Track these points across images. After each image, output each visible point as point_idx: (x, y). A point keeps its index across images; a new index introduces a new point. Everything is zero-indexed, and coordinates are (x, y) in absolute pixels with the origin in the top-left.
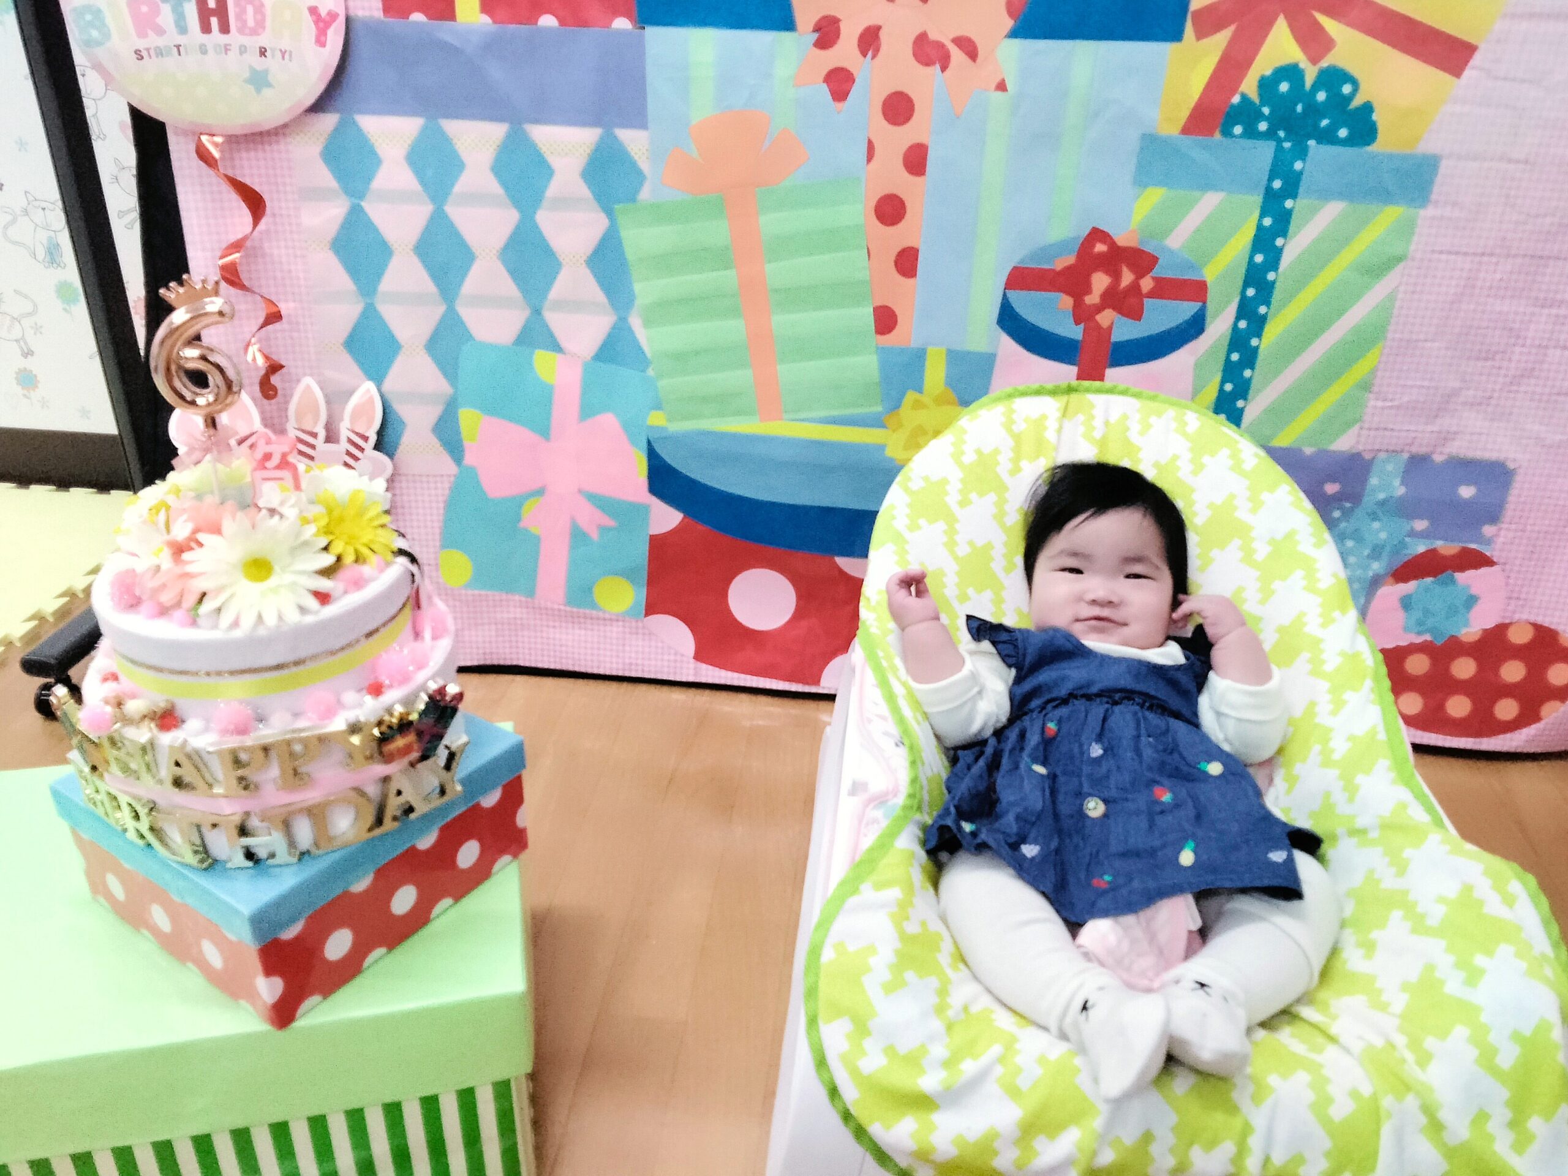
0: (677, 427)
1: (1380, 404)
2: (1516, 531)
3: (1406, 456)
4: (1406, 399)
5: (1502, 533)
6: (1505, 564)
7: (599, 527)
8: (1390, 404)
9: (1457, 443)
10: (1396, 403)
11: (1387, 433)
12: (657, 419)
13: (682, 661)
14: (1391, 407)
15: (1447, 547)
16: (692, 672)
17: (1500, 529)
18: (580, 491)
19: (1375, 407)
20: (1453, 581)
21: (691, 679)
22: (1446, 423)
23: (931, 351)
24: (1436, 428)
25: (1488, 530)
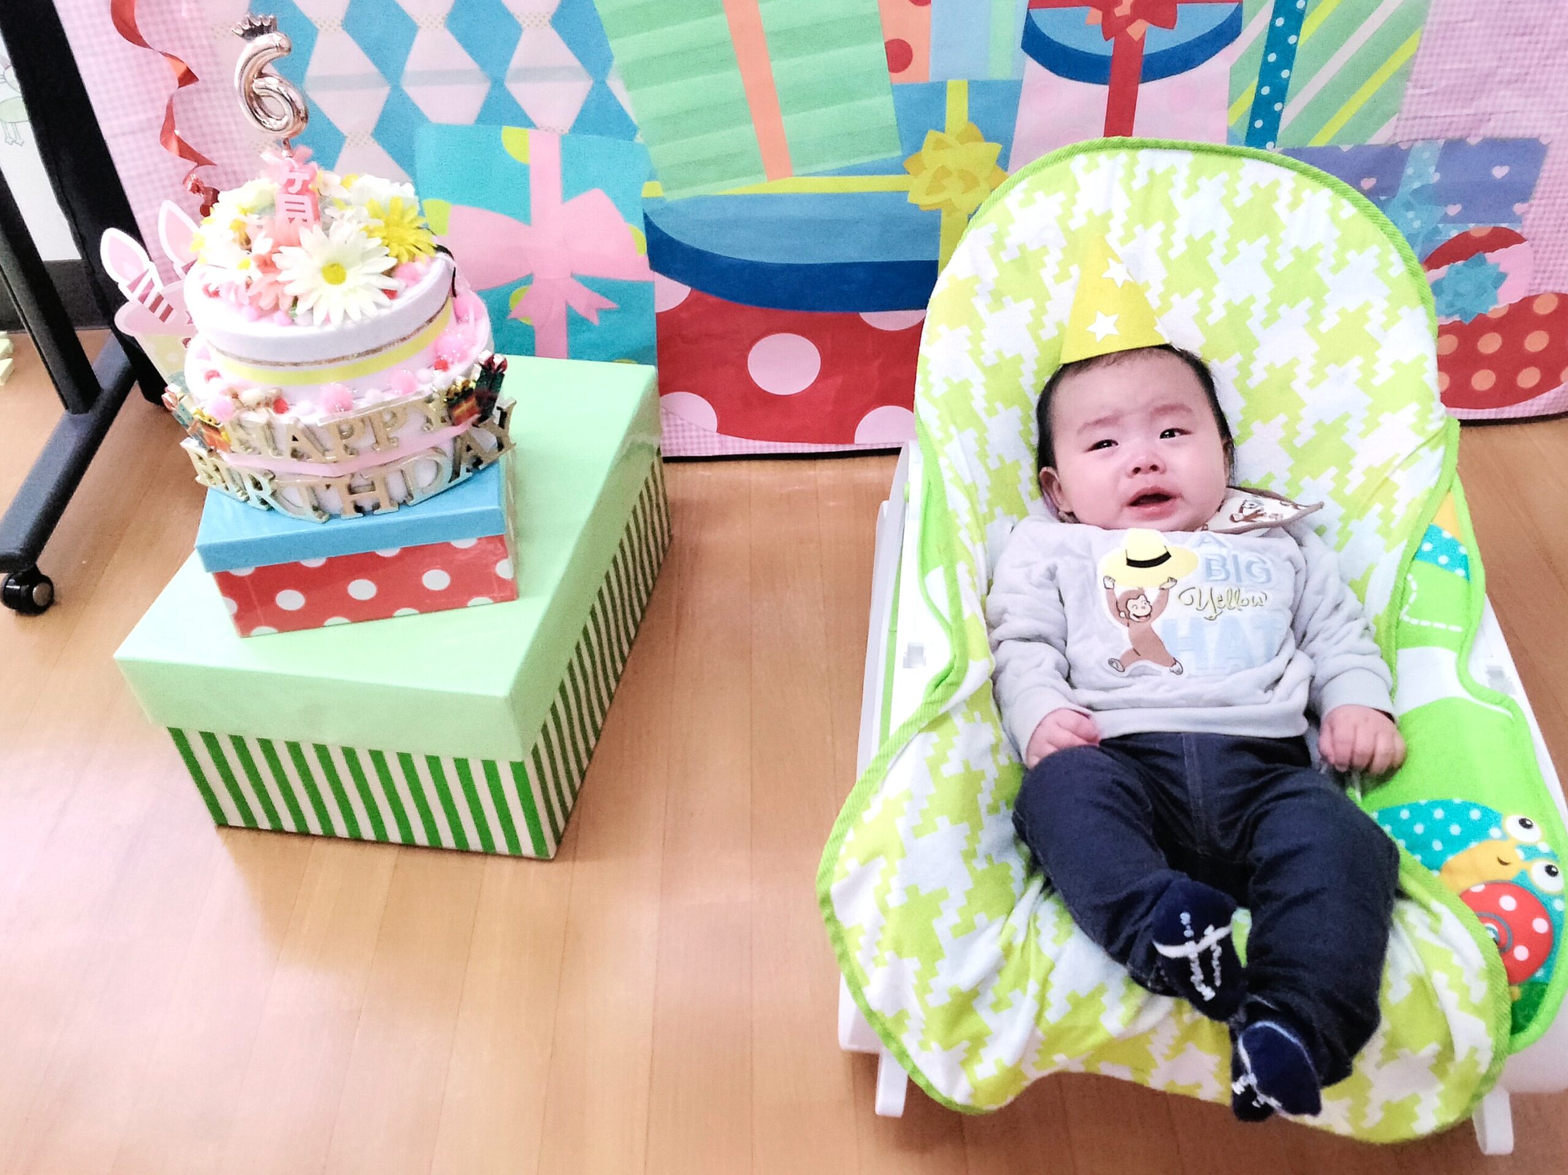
0: (675, 196)
1: (1418, 91)
2: (1546, 205)
3: (1441, 142)
4: (1444, 83)
5: (1533, 209)
6: (1534, 239)
7: (599, 310)
8: (1425, 91)
9: (1492, 124)
10: (1434, 89)
11: (1424, 121)
12: (652, 190)
13: (705, 436)
14: (1428, 94)
15: (1477, 229)
16: (717, 445)
17: (1531, 206)
18: (572, 276)
19: (1413, 96)
20: (1484, 261)
21: (717, 453)
22: (1483, 104)
23: (951, 83)
24: (1472, 111)
25: (1518, 208)
